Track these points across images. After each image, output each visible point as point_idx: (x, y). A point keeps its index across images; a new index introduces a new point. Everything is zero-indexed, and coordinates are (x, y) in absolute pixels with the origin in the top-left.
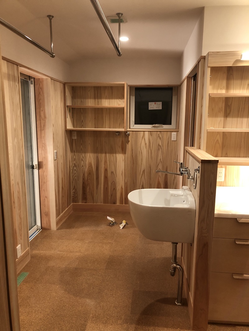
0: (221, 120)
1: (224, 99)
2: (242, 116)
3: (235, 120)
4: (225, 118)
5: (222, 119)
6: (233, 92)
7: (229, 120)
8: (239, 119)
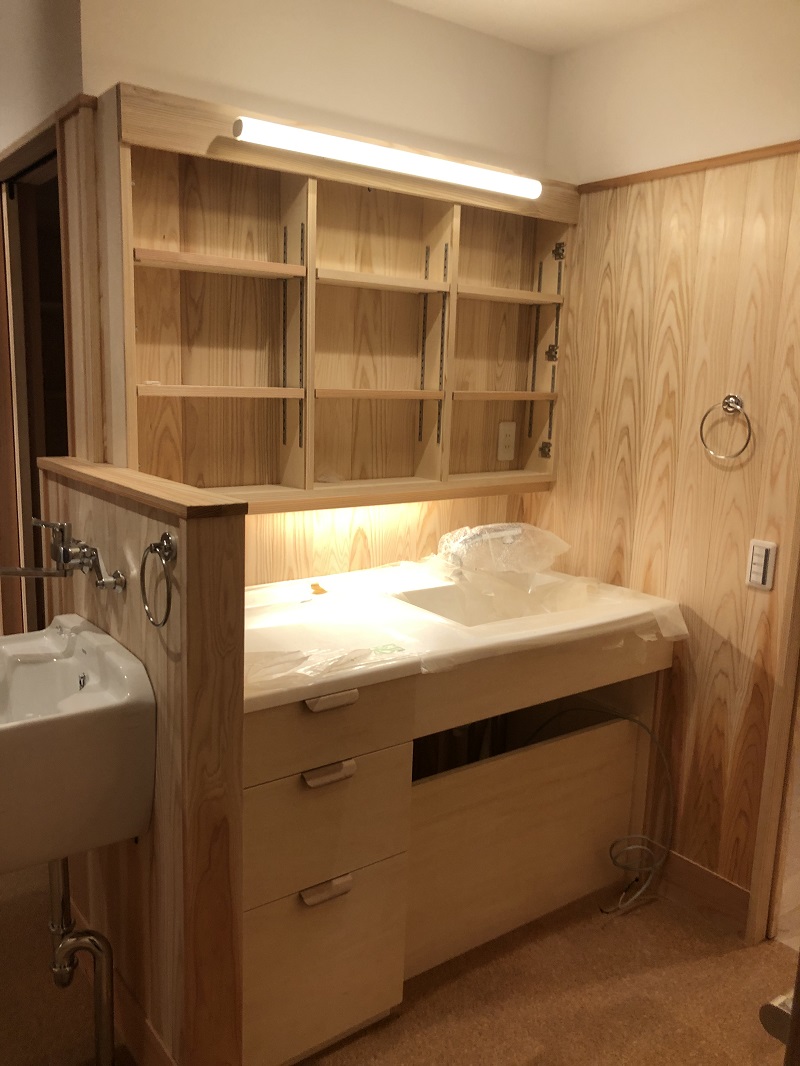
0: (172, 354)
1: (177, 277)
2: (239, 344)
3: (218, 353)
4: (186, 348)
5: (177, 349)
6: (205, 253)
7: (199, 353)
8: (230, 351)
